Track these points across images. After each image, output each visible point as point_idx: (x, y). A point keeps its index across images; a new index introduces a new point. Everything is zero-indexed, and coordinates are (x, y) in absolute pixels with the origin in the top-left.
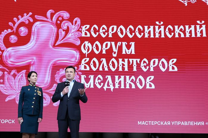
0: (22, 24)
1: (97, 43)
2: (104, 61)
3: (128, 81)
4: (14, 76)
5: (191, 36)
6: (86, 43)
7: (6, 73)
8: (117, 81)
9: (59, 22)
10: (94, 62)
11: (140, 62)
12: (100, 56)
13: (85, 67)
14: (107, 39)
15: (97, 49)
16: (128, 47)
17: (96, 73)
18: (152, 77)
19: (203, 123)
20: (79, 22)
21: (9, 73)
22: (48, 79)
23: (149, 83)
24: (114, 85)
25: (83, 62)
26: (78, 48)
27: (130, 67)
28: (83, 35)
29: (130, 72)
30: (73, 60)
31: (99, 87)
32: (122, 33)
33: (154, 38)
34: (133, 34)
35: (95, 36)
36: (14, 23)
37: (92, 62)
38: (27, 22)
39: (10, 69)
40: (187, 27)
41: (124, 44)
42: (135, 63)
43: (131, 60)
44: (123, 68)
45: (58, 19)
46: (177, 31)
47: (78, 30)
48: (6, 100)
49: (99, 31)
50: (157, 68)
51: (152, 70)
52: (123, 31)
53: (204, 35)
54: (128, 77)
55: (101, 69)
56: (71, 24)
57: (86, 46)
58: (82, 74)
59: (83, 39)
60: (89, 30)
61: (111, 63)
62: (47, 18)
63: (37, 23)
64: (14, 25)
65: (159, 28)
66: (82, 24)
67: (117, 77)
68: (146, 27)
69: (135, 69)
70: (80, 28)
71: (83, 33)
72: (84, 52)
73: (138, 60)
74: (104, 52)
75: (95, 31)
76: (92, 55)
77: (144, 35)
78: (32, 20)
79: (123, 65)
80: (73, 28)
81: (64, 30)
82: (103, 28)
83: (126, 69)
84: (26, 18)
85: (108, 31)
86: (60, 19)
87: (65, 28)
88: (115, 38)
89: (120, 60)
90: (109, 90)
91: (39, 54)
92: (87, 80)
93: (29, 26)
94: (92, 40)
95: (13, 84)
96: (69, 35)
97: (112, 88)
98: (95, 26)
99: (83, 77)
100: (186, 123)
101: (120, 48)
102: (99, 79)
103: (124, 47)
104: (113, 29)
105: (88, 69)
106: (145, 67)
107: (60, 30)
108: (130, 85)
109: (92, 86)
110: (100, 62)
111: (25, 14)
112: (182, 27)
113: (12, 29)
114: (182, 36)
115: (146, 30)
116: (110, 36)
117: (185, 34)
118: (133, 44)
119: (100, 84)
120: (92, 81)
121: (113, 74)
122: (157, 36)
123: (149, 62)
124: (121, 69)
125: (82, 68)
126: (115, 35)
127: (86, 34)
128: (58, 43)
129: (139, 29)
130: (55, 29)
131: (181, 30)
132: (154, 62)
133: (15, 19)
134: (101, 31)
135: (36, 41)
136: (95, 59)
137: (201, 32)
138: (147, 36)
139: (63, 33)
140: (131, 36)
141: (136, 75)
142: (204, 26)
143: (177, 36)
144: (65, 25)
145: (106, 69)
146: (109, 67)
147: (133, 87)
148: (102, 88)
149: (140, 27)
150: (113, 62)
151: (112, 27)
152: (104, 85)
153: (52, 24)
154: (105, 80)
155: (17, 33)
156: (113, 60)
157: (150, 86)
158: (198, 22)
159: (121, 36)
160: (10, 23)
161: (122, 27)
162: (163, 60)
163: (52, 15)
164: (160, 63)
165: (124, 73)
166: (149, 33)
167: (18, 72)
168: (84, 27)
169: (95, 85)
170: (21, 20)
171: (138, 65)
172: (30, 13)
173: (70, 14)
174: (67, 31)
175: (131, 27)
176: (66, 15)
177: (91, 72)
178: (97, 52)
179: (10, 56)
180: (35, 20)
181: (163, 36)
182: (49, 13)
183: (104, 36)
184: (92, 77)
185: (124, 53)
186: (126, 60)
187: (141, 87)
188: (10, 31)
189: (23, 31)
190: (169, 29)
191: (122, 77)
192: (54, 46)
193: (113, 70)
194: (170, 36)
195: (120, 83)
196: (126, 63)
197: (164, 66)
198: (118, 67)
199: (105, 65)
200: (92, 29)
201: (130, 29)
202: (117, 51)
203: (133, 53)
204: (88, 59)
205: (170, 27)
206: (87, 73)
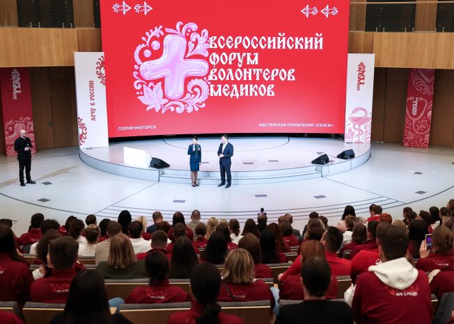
0: (154, 38)
1: (224, 54)
2: (230, 71)
3: (252, 89)
4: (152, 88)
5: (309, 48)
6: (214, 54)
7: (144, 85)
8: (242, 89)
9: (188, 34)
10: (221, 72)
11: (263, 71)
12: (226, 67)
13: (214, 78)
14: (233, 50)
15: (224, 60)
16: (252, 57)
17: (223, 83)
18: (273, 86)
19: (312, 125)
20: (207, 34)
21: (147, 85)
22: (181, 89)
23: (269, 91)
24: (239, 93)
25: (212, 72)
26: (207, 59)
27: (254, 76)
28: (211, 47)
29: (254, 82)
30: (203, 71)
31: (226, 95)
32: (247, 44)
33: (277, 49)
34: (257, 45)
35: (222, 47)
36: (147, 38)
37: (219, 72)
38: (158, 36)
39: (148, 82)
40: (306, 39)
41: (249, 54)
42: (258, 73)
43: (254, 70)
44: (248, 78)
45: (187, 32)
46: (297, 42)
47: (206, 42)
48: (147, 109)
49: (225, 42)
50: (277, 78)
51: (273, 79)
52: (247, 42)
53: (321, 48)
54: (251, 86)
55: (228, 79)
56: (199, 35)
57: (214, 58)
58: (212, 84)
59: (211, 51)
60: (216, 42)
61: (236, 73)
62: (176, 30)
63: (168, 37)
64: (147, 39)
65: (281, 39)
66: (210, 35)
67: (241, 86)
68: (269, 38)
69: (258, 79)
70: (208, 39)
71: (211, 45)
72: (213, 63)
73: (261, 70)
74: (230, 63)
75: (222, 42)
76: (219, 66)
77: (267, 46)
78: (162, 34)
79: (248, 75)
80: (202, 40)
81: (193, 42)
82: (230, 40)
83: (250, 79)
84: (157, 32)
85: (233, 42)
86: (189, 31)
87: (194, 40)
88: (241, 49)
89: (245, 70)
90: (234, 97)
91: (171, 65)
92: (216, 89)
93: (161, 39)
94: (219, 51)
95: (151, 95)
96: (198, 47)
97: (237, 95)
98: (222, 37)
99: (212, 86)
100: (299, 125)
101: (245, 59)
102: (226, 87)
103: (249, 59)
104: (239, 40)
105: (216, 79)
106: (267, 76)
107: (190, 42)
108: (254, 93)
109: (220, 95)
110: (227, 73)
111: (156, 28)
112: (302, 39)
113: (145, 43)
114: (302, 47)
115: (269, 42)
116: (236, 47)
117: (304, 46)
118: (256, 54)
119: (227, 92)
120: (220, 90)
121: (238, 83)
122: (279, 47)
123: (271, 72)
124: (245, 79)
125: (211, 78)
126: (241, 46)
127: (213, 45)
128: (188, 55)
129: (263, 40)
130: (185, 42)
131: (301, 42)
132: (275, 72)
133: (147, 33)
134: (227, 42)
135: (168, 54)
136: (222, 70)
137: (319, 44)
138: (269, 47)
139: (193, 45)
140: (255, 47)
141: (259, 83)
142: (321, 39)
143: (297, 47)
144: (194, 37)
145: (232, 79)
146: (235, 77)
147: (256, 94)
148: (229, 96)
149: (263, 38)
150: (238, 73)
151: (237, 38)
152: (230, 94)
153: (182, 36)
154: (231, 88)
155: (150, 48)
156: (239, 70)
157: (271, 93)
158: (317, 34)
159: (246, 47)
160: (143, 38)
161: (247, 38)
162: (283, 70)
163: (181, 27)
164: (280, 73)
165: (248, 82)
166: (272, 44)
167: (155, 84)
168: (211, 39)
169: (222, 93)
170: (153, 34)
171: (261, 75)
172: (161, 27)
173: (198, 25)
174: (196, 43)
175: (255, 38)
176: (194, 27)
177: (219, 82)
178: (224, 63)
179: (146, 70)
180: (166, 34)
181: (284, 47)
182: (178, 26)
183: (230, 47)
184: (220, 86)
185: (248, 63)
186: (250, 70)
187: (262, 95)
188: (143, 45)
189: (156, 45)
190: (290, 40)
191: (247, 86)
192: (185, 58)
193: (239, 79)
194: (290, 48)
195: (244, 91)
196: (250, 73)
197: (283, 76)
198: (243, 77)
199: (232, 74)
200: (219, 41)
201: (255, 40)
202: (242, 62)
203: (257, 63)
204: (216, 70)
205: (291, 38)
206: (215, 83)
